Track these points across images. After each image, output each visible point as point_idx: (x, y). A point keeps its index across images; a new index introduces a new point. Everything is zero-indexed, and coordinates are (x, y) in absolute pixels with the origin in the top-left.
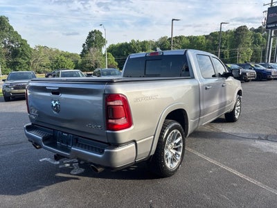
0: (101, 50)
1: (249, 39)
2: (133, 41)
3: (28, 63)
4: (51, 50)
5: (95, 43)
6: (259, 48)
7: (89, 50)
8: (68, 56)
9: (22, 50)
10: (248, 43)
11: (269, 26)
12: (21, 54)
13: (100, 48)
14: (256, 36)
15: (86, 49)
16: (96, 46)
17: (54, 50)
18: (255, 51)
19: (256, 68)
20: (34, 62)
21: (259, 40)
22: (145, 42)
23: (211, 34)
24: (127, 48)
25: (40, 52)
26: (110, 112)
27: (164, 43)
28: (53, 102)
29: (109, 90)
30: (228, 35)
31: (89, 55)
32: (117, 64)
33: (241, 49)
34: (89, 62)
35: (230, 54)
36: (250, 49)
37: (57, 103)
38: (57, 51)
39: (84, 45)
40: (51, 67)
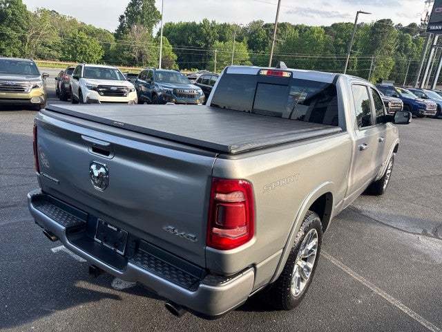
0: (150, 31)
1: (392, 43)
2: (205, 21)
3: (23, 39)
4: (63, 19)
5: (142, 17)
6: (404, 59)
7: (129, 27)
8: (93, 33)
9: (13, 14)
10: (390, 49)
11: (433, 28)
12: (11, 21)
13: (150, 27)
14: (402, 39)
15: (126, 25)
16: (142, 23)
17: (68, 19)
18: (398, 63)
19: (404, 95)
20: (32, 37)
21: (406, 45)
22: (225, 26)
23: (334, 26)
24: (195, 32)
25: (43, 20)
26: (218, 214)
27: (256, 31)
28: (93, 167)
29: (221, 170)
30: (360, 32)
31: (129, 36)
32: (176, 57)
33: (377, 57)
34: (130, 49)
35: (359, 63)
36: (390, 59)
37: (102, 170)
38: (73, 22)
39: (122, 17)
40: (63, 49)
